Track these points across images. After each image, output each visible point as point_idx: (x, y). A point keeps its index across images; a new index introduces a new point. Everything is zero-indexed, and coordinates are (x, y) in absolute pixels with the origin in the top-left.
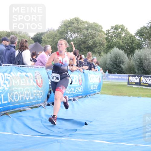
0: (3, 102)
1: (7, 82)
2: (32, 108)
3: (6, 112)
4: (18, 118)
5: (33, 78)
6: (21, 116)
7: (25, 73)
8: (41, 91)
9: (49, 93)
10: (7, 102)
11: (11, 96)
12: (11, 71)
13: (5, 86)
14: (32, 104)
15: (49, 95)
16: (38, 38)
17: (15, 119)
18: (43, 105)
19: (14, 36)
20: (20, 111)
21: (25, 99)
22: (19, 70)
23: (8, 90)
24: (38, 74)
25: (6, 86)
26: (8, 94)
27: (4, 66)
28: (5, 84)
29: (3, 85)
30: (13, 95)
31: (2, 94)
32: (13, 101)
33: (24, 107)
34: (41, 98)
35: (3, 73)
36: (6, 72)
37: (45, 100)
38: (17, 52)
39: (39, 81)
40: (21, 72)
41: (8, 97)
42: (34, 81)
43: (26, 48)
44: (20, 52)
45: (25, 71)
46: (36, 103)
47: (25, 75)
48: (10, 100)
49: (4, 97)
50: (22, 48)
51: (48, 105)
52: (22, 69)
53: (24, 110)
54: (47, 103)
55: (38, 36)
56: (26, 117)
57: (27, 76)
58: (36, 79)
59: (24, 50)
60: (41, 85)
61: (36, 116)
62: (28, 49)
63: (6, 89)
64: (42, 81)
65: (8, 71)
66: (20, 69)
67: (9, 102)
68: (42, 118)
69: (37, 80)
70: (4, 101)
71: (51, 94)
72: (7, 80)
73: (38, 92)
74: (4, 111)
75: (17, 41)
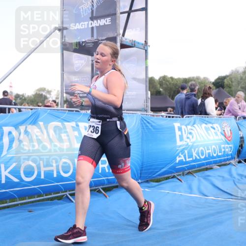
0: (188, 160)
1: (190, 136)
2: (219, 166)
3: (190, 171)
4: (206, 178)
5: (220, 130)
6: (209, 176)
7: (211, 125)
8: (231, 146)
9: (240, 148)
10: (191, 159)
11: (196, 152)
12: (194, 124)
13: (188, 140)
14: (220, 161)
15: (240, 151)
16: (220, 84)
17: (201, 179)
18: (233, 162)
19: (193, 82)
20: (207, 169)
21: (213, 155)
22: (204, 122)
23: (193, 145)
24: (226, 125)
25: (190, 140)
26: (193, 150)
27: (186, 117)
28: (188, 138)
29: (186, 140)
30: (198, 151)
31: (186, 150)
32: (198, 158)
33: (211, 165)
34: (231, 154)
35: (186, 126)
36: (188, 124)
37: (236, 156)
38: (199, 101)
39: (228, 134)
40: (206, 124)
41: (192, 153)
42: (222, 133)
43: (210, 95)
44: (203, 100)
45: (210, 123)
46: (225, 160)
47: (212, 127)
48: (195, 156)
49: (188, 153)
50: (205, 95)
51: (240, 162)
52: (207, 120)
53: (211, 168)
54: (237, 160)
55: (219, 81)
56: (214, 177)
57: (214, 129)
58: (224, 131)
59: (207, 97)
60: (230, 139)
61: (226, 176)
62: (212, 96)
63: (190, 144)
64: (231, 133)
65: (192, 124)
66: (205, 120)
67: (194, 159)
68: (235, 178)
69: (225, 133)
70: (188, 158)
71: (242, 148)
72: (190, 133)
73: (227, 147)
74: (188, 169)
75: (197, 88)
